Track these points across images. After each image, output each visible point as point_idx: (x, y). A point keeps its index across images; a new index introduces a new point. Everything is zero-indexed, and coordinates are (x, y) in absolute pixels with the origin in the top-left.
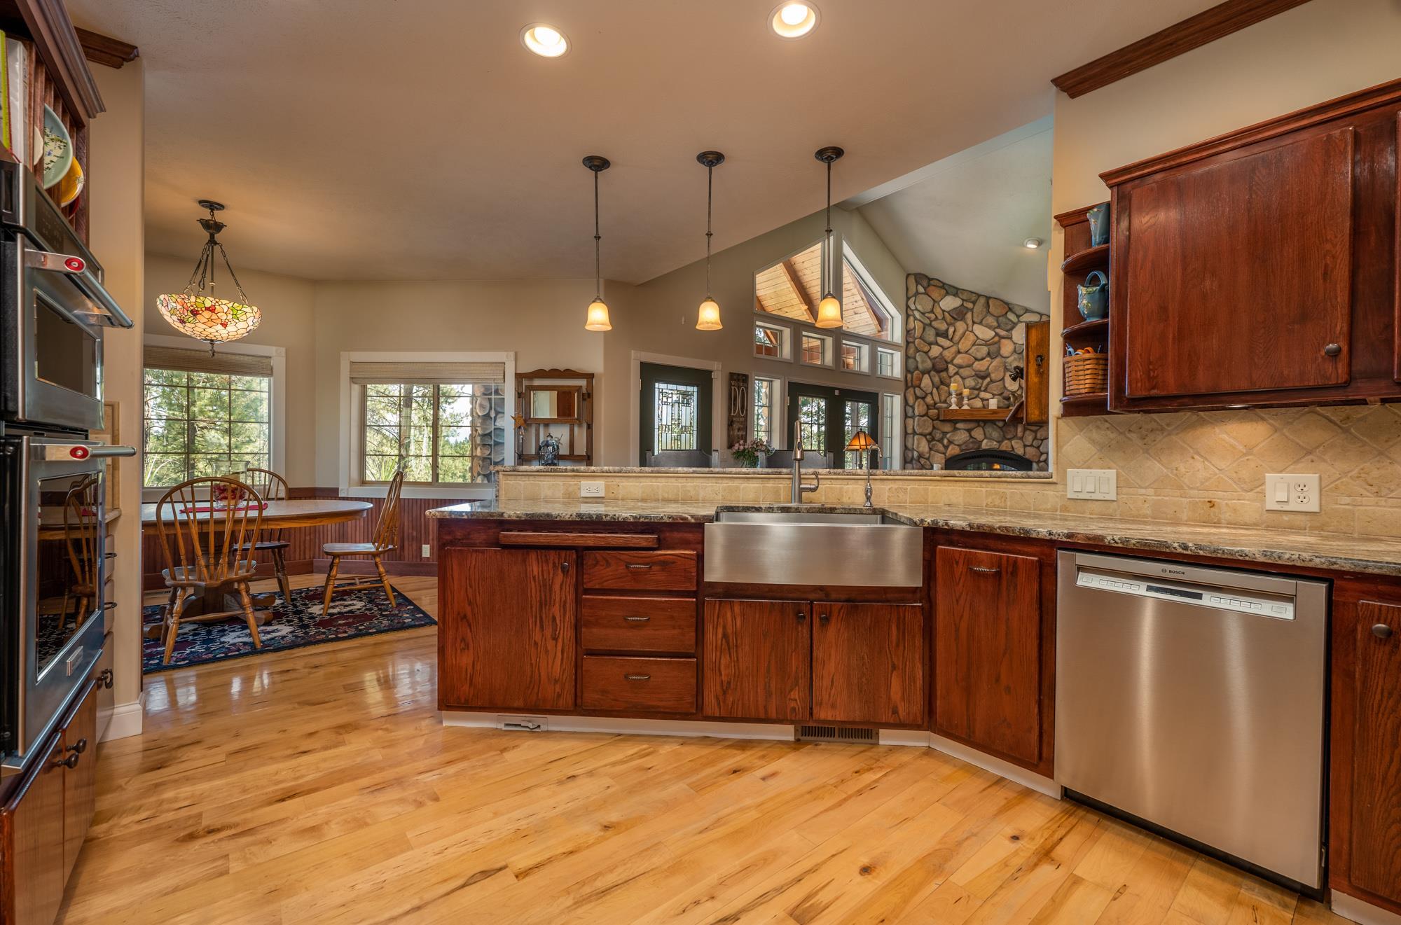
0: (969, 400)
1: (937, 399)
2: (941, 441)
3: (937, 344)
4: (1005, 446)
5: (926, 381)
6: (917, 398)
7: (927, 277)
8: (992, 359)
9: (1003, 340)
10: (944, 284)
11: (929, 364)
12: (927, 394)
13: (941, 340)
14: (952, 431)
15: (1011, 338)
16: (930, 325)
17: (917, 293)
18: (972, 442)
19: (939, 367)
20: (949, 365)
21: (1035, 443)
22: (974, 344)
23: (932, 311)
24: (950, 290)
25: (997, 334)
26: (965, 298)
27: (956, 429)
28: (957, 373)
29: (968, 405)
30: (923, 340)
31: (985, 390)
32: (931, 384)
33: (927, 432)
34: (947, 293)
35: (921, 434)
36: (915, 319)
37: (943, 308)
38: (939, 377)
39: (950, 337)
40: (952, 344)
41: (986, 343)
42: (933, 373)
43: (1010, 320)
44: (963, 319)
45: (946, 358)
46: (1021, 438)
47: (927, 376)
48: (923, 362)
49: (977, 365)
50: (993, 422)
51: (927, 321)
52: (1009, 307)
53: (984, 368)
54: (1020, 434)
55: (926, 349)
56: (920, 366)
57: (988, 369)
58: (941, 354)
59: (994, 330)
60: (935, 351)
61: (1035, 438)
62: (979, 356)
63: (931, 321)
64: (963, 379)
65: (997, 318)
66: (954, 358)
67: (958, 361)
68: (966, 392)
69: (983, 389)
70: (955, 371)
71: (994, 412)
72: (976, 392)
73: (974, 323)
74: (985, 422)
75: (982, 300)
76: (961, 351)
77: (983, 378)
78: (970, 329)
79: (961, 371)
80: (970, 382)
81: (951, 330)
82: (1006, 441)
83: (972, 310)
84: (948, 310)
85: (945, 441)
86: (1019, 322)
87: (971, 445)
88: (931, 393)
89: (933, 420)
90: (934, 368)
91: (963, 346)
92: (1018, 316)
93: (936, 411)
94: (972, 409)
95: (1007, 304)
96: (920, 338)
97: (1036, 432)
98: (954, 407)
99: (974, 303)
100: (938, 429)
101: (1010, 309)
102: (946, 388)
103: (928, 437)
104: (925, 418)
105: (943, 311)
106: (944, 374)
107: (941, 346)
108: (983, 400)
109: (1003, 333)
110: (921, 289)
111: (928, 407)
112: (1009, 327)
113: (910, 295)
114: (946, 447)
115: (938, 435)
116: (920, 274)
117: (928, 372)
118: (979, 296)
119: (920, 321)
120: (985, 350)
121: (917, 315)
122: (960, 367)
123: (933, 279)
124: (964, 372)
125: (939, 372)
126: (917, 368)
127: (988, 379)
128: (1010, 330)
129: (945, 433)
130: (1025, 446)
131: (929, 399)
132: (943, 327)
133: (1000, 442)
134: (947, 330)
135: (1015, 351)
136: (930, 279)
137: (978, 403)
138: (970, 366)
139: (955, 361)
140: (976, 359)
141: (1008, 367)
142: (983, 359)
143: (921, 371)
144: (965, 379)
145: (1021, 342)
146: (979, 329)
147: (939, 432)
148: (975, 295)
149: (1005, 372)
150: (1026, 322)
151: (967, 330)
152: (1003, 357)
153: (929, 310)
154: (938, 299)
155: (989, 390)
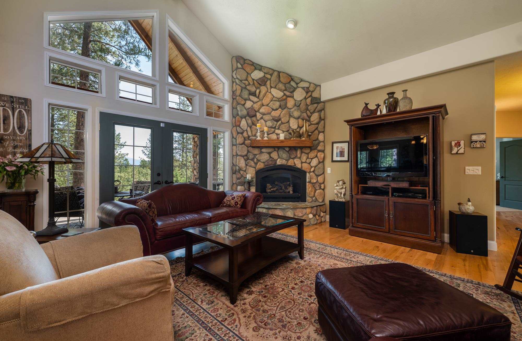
0: (268, 134)
1: (250, 133)
2: (253, 160)
3: (250, 100)
4: (291, 163)
5: (243, 123)
6: (238, 133)
7: (243, 58)
8: (282, 109)
9: (288, 98)
10: (253, 63)
11: (245, 112)
12: (244, 131)
13: (252, 98)
14: (259, 154)
15: (293, 97)
16: (245, 88)
17: (237, 68)
18: (271, 161)
19: (251, 114)
20: (257, 113)
21: (308, 161)
22: (272, 101)
23: (247, 80)
24: (257, 67)
25: (285, 94)
26: (266, 72)
27: (261, 152)
28: (262, 118)
29: (268, 137)
30: (242, 98)
31: (278, 129)
32: (246, 124)
33: (244, 154)
34: (256, 69)
35: (241, 156)
36: (237, 84)
37: (253, 78)
38: (251, 120)
39: (257, 95)
40: (258, 100)
41: (279, 100)
42: (247, 118)
43: (292, 86)
44: (265, 85)
45: (255, 108)
46: (300, 158)
47: (244, 119)
48: (241, 110)
49: (274, 113)
50: (283, 148)
51: (244, 86)
52: (291, 78)
53: (277, 115)
54: (299, 155)
55: (243, 102)
56: (239, 113)
57: (280, 115)
58: (252, 106)
59: (283, 92)
60: (249, 104)
61: (308, 158)
62: (274, 108)
63: (246, 86)
64: (266, 121)
65: (285, 85)
66: (260, 109)
67: (262, 110)
68: (266, 129)
69: (277, 128)
70: (260, 117)
71: (282, 141)
72: (273, 130)
73: (271, 87)
74: (279, 148)
75: (276, 74)
76: (264, 104)
77: (277, 121)
78: (269, 91)
79: (264, 116)
80: (269, 124)
81: (258, 91)
82: (291, 160)
83: (270, 79)
84: (256, 79)
85: (255, 160)
86: (298, 87)
87: (270, 162)
88: (247, 130)
89: (248, 147)
90: (248, 115)
91: (266, 101)
92: (297, 84)
93: (250, 141)
94: (270, 140)
95: (290, 76)
96: (240, 96)
97: (308, 154)
98: (259, 138)
99: (271, 75)
100: (251, 153)
101: (292, 79)
102: (255, 127)
103: (245, 157)
104: (243, 145)
105: (253, 80)
106: (254, 119)
107: (253, 102)
108: (276, 134)
109: (288, 93)
110: (239, 66)
111: (245, 139)
112: (292, 90)
113: (233, 70)
114: (256, 164)
115: (251, 156)
116: (239, 56)
117: (245, 117)
118: (274, 71)
119: (239, 85)
120: (278, 104)
121: (237, 81)
122: (264, 114)
123: (246, 60)
124: (266, 117)
125: (251, 117)
126: (238, 115)
127: (280, 122)
128: (292, 92)
129: (255, 155)
130: (302, 163)
131: (245, 134)
132: (253, 89)
133: (287, 160)
134: (256, 91)
135: (295, 105)
136: (245, 60)
137: (274, 137)
138: (269, 114)
139: (261, 111)
140: (273, 110)
141: (292, 115)
142: (277, 109)
143: (240, 117)
144: (267, 121)
145: (299, 99)
146: (274, 91)
147: (252, 154)
148: (271, 70)
149: (290, 118)
150: (302, 88)
151: (268, 91)
152: (289, 108)
153: (244, 79)
154: (250, 72)
155: (280, 128)
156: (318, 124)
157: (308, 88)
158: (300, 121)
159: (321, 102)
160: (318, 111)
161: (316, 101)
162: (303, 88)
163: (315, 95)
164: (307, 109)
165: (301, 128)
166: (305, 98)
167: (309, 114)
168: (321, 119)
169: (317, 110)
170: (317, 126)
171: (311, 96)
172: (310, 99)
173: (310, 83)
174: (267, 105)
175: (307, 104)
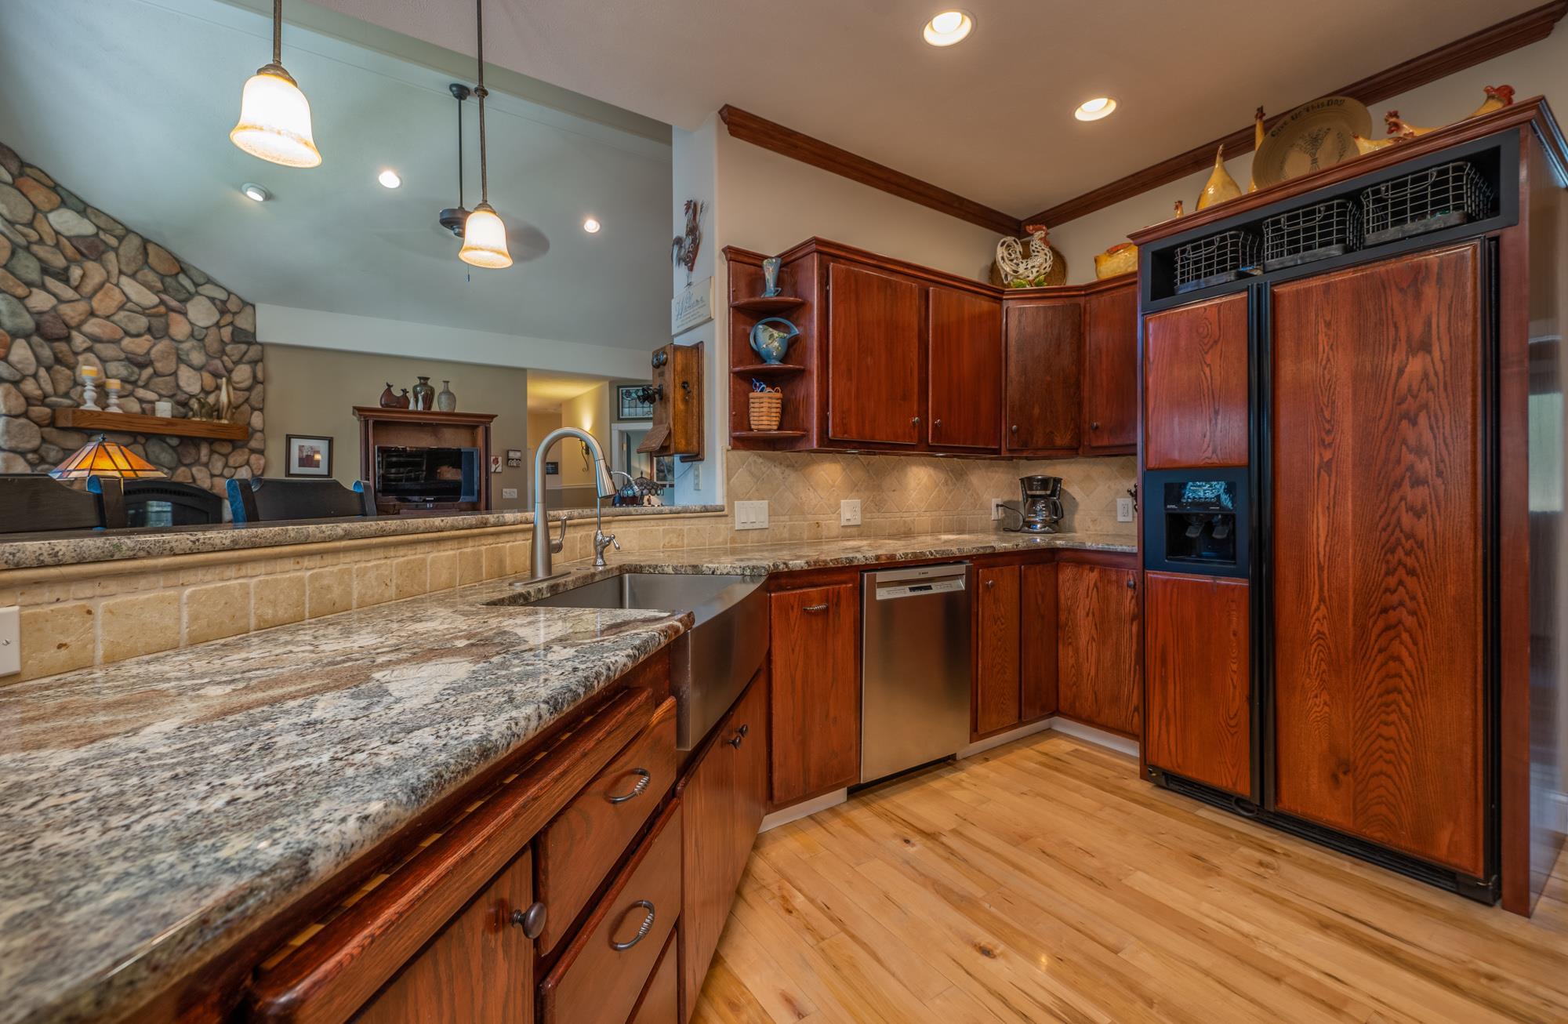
0: (117, 399)
1: (49, 388)
3: (43, 287)
4: (182, 475)
5: (21, 351)
7: (16, 156)
8: (155, 338)
9: (173, 315)
10: (56, 185)
11: (27, 322)
12: (24, 377)
13: (51, 282)
15: (185, 314)
16: (26, 249)
19: (51, 332)
20: (74, 333)
21: (227, 472)
22: (121, 308)
23: (30, 224)
24: (70, 201)
25: (162, 302)
26: (102, 225)
28: (89, 349)
29: (119, 406)
30: (12, 274)
31: (145, 387)
32: (33, 359)
33: (29, 446)
34: (64, 204)
35: (13, 451)
37: (57, 227)
38: (52, 349)
39: (74, 282)
40: (77, 296)
41: (144, 311)
42: (36, 339)
43: (182, 286)
44: (99, 258)
45: (67, 318)
46: (206, 465)
47: (21, 342)
48: (14, 314)
49: (129, 344)
50: (161, 438)
51: (21, 241)
53: (141, 351)
54: (204, 459)
55: (21, 291)
56: (6, 321)
57: (148, 353)
58: (54, 308)
59: (157, 293)
60: (40, 301)
61: (226, 465)
62: (132, 329)
63: (30, 243)
64: (103, 361)
65: (162, 277)
66: (83, 322)
67: (93, 328)
68: (114, 384)
69: (140, 383)
70: (85, 345)
71: (167, 423)
72: (129, 387)
73: (121, 272)
74: (148, 436)
75: (135, 242)
76: (99, 313)
77: (142, 366)
78: (114, 281)
79: (98, 346)
80: (118, 369)
81: (76, 272)
82: (183, 469)
83: (116, 250)
84: (67, 234)
86: (197, 293)
88: (35, 376)
89: (40, 426)
90: (39, 329)
91: (102, 305)
92: (196, 285)
93: (47, 410)
94: (128, 415)
95: (177, 260)
96: (6, 267)
97: (226, 456)
98: (90, 406)
99: (121, 239)
100: (51, 443)
101: (183, 270)
102: (68, 372)
103: (30, 456)
104: (22, 420)
105: (57, 233)
106: (62, 346)
107: (55, 295)
108: (141, 401)
109: (174, 303)
110: (4, 174)
111: (29, 400)
112: (183, 296)
116: (3, 145)
117: (27, 337)
118: (128, 231)
119: (5, 236)
120: (142, 322)
122: (96, 339)
123: (31, 166)
124: (105, 350)
125: (50, 339)
127: (149, 371)
128: (184, 301)
129: (68, 451)
130: (212, 476)
131: (29, 386)
132: (57, 261)
133: (173, 469)
134: (67, 269)
135: (192, 335)
136: (23, 164)
137: (134, 407)
138: (116, 342)
139: (87, 328)
140: (127, 333)
141: (184, 357)
142: (138, 335)
143: (8, 332)
144: (106, 361)
145: (201, 324)
146: (130, 287)
147: (57, 448)
148: (120, 227)
149: (177, 364)
150: (208, 298)
151: (108, 280)
152: (173, 340)
153: (25, 221)
154: (44, 206)
155: (152, 387)
156: (249, 389)
157: (224, 302)
158: (207, 376)
159: (257, 343)
160: (249, 363)
161: (246, 337)
162: (212, 300)
163: (242, 322)
164: (223, 352)
165: (208, 393)
166: (217, 325)
167: (230, 365)
168: (256, 381)
169: (246, 358)
170: (247, 393)
171: (232, 323)
172: (229, 329)
173: (229, 293)
174: (107, 318)
175: (222, 341)
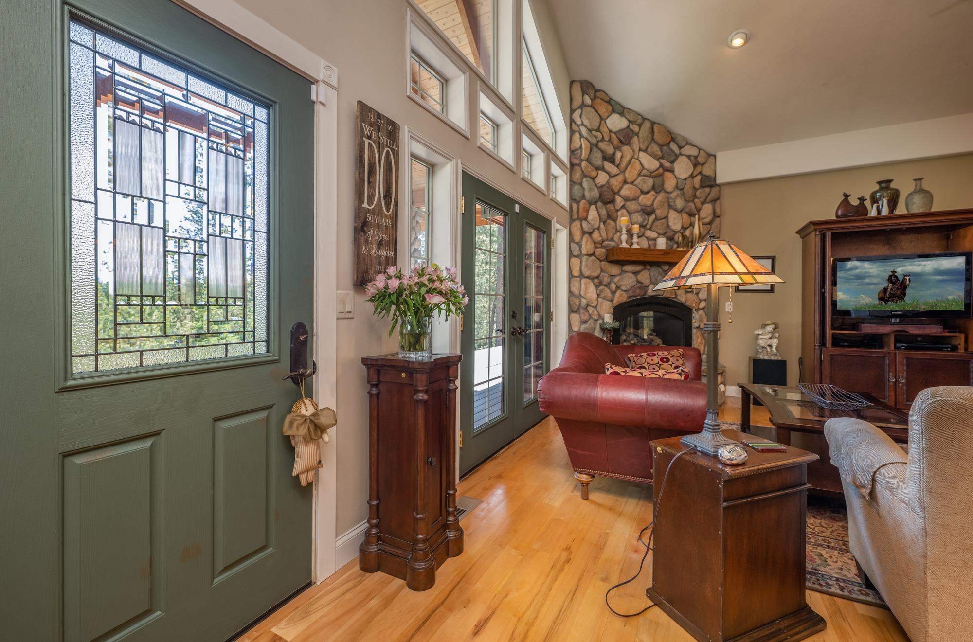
0: (637, 238)
1: (604, 235)
2: (607, 285)
3: (603, 169)
5: (593, 213)
6: (584, 233)
7: (593, 86)
8: (657, 193)
9: (667, 173)
10: (611, 99)
11: (596, 193)
12: (594, 230)
13: (608, 166)
14: (620, 275)
15: (673, 171)
16: (597, 146)
17: (583, 105)
18: (639, 288)
19: (606, 198)
20: (617, 197)
22: (639, 175)
23: (598, 130)
24: (617, 107)
25: (661, 165)
26: (631, 119)
27: (623, 272)
28: (623, 207)
29: (638, 243)
30: (590, 163)
31: (650, 229)
32: (598, 217)
33: (596, 274)
34: (614, 111)
35: (588, 277)
36: (581, 136)
37: (610, 127)
38: (606, 209)
39: (617, 162)
40: (618, 171)
41: (651, 174)
42: (599, 204)
43: (672, 151)
44: (629, 143)
45: (614, 187)
47: (593, 207)
48: (590, 190)
49: (643, 199)
50: (658, 265)
51: (594, 141)
52: (672, 137)
53: (649, 203)
55: (593, 174)
56: (587, 194)
57: (652, 204)
58: (608, 182)
59: (658, 159)
60: (602, 178)
62: (645, 189)
63: (598, 141)
64: (630, 213)
65: (661, 146)
66: (621, 188)
67: (626, 191)
68: (636, 228)
69: (648, 226)
70: (622, 204)
71: (662, 253)
72: (643, 230)
73: (640, 150)
74: (652, 264)
75: (647, 125)
76: (629, 180)
77: (649, 214)
78: (636, 156)
79: (628, 204)
80: (637, 217)
81: (618, 155)
83: (637, 134)
84: (615, 130)
85: (613, 286)
86: (681, 154)
87: (638, 291)
88: (599, 228)
89: (601, 261)
90: (601, 197)
91: (630, 174)
92: (680, 148)
93: (604, 250)
94: (640, 249)
95: (670, 132)
96: (587, 160)
98: (624, 245)
99: (640, 126)
100: (605, 272)
101: (673, 139)
102: (613, 223)
103: (595, 281)
104: (593, 258)
105: (610, 131)
106: (610, 206)
107: (608, 173)
108: (648, 239)
109: (667, 165)
110: (588, 100)
111: (595, 246)
112: (672, 159)
113: (574, 107)
114: (613, 293)
115: (606, 280)
116: (586, 81)
117: (595, 203)
118: (644, 119)
119: (587, 139)
120: (650, 182)
121: (584, 131)
122: (626, 199)
123: (599, 91)
124: (632, 206)
125: (606, 203)
126: (583, 197)
127: (653, 217)
128: (672, 162)
129: (612, 276)
131: (596, 235)
132: (610, 150)
134: (614, 154)
135: (677, 187)
136: (596, 91)
137: (645, 244)
138: (636, 199)
139: (623, 192)
140: (643, 192)
141: (672, 204)
142: (648, 192)
143: (588, 201)
144: (632, 213)
145: (682, 177)
146: (645, 158)
147: (607, 275)
148: (640, 117)
149: (669, 209)
150: (686, 156)
151: (633, 157)
152: (666, 192)
153: (596, 128)
154: (604, 115)
155: (654, 228)
156: (710, 223)
157: (696, 157)
158: (685, 216)
159: (717, 185)
160: (711, 202)
161: (709, 182)
162: (689, 157)
163: (707, 171)
164: (695, 196)
165: (685, 229)
166: (692, 176)
167: (699, 205)
168: (715, 216)
169: (709, 198)
170: (709, 226)
171: (700, 173)
172: (699, 177)
173: (700, 149)
174: (632, 183)
175: (694, 187)
